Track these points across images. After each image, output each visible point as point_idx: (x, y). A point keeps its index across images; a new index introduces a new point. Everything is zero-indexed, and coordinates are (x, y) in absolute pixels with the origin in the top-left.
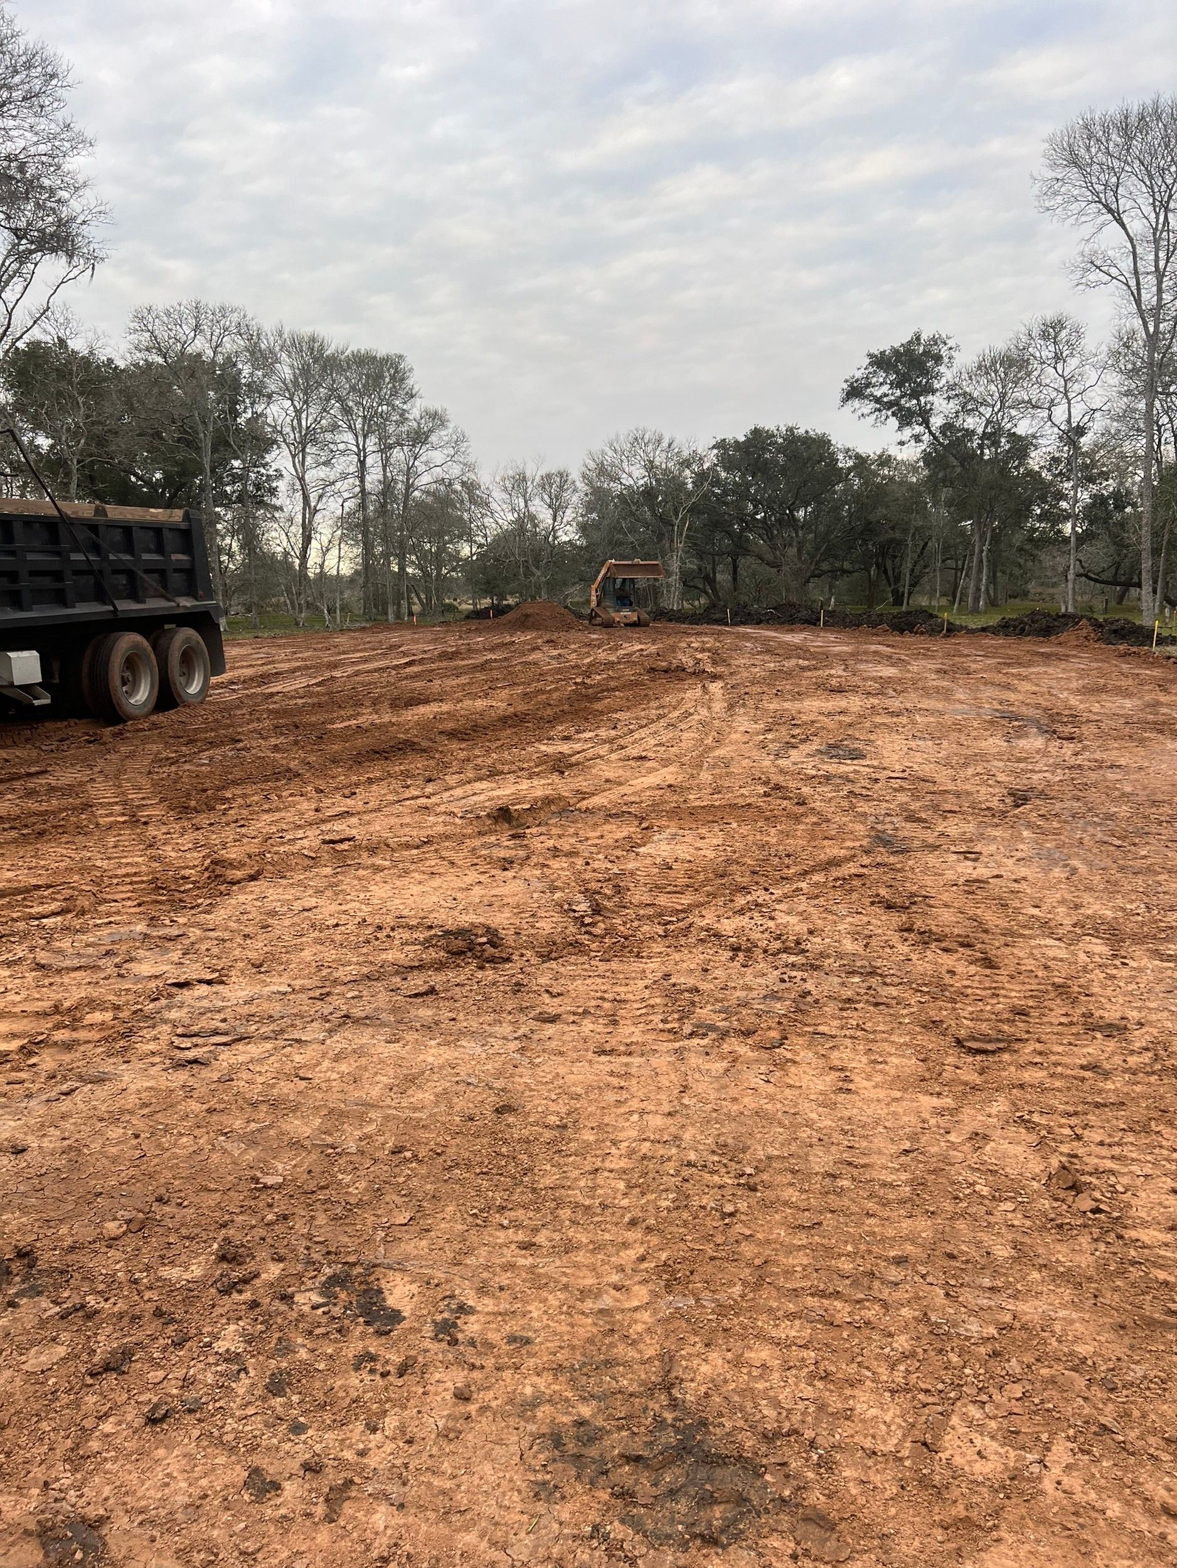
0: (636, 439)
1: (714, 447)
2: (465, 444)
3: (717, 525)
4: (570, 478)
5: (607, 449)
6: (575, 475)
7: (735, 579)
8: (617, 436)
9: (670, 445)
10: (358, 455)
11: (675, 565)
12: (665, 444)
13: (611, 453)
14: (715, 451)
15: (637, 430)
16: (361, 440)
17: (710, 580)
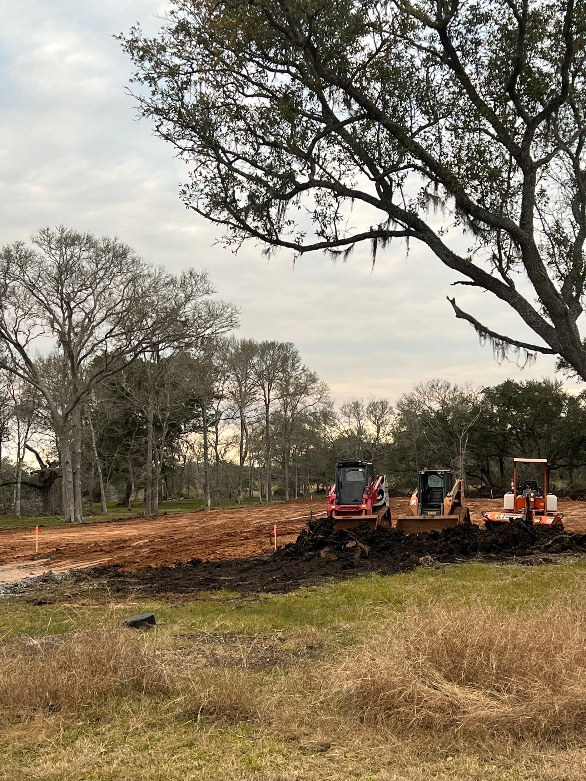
0: (433, 386)
1: (482, 392)
2: (327, 392)
3: (486, 438)
4: (389, 405)
5: (415, 392)
6: (393, 404)
7: (502, 471)
8: (421, 385)
9: (455, 390)
10: (265, 401)
11: (461, 464)
12: (452, 388)
13: (417, 394)
14: (483, 395)
15: (434, 381)
16: (267, 393)
17: (486, 471)
